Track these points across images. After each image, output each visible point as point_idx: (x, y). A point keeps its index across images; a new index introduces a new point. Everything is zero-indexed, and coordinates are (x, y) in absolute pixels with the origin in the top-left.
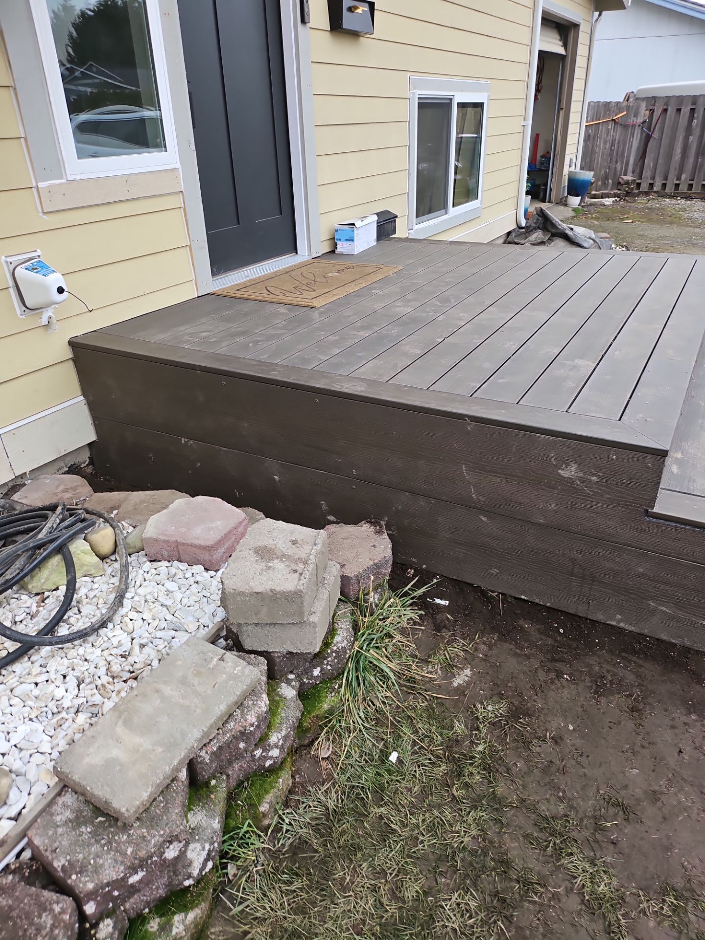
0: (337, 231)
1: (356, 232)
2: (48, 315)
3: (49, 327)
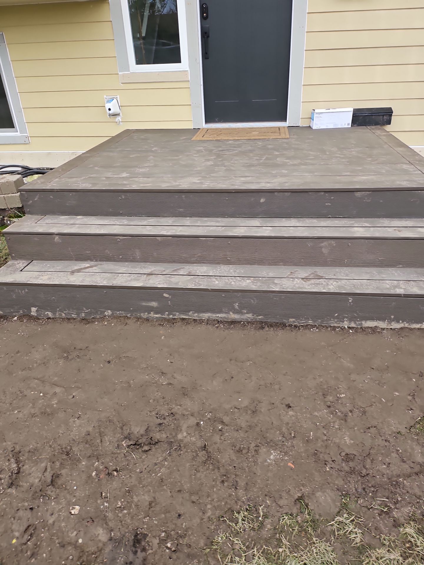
0: (312, 113)
1: (315, 115)
2: (119, 119)
3: (118, 123)
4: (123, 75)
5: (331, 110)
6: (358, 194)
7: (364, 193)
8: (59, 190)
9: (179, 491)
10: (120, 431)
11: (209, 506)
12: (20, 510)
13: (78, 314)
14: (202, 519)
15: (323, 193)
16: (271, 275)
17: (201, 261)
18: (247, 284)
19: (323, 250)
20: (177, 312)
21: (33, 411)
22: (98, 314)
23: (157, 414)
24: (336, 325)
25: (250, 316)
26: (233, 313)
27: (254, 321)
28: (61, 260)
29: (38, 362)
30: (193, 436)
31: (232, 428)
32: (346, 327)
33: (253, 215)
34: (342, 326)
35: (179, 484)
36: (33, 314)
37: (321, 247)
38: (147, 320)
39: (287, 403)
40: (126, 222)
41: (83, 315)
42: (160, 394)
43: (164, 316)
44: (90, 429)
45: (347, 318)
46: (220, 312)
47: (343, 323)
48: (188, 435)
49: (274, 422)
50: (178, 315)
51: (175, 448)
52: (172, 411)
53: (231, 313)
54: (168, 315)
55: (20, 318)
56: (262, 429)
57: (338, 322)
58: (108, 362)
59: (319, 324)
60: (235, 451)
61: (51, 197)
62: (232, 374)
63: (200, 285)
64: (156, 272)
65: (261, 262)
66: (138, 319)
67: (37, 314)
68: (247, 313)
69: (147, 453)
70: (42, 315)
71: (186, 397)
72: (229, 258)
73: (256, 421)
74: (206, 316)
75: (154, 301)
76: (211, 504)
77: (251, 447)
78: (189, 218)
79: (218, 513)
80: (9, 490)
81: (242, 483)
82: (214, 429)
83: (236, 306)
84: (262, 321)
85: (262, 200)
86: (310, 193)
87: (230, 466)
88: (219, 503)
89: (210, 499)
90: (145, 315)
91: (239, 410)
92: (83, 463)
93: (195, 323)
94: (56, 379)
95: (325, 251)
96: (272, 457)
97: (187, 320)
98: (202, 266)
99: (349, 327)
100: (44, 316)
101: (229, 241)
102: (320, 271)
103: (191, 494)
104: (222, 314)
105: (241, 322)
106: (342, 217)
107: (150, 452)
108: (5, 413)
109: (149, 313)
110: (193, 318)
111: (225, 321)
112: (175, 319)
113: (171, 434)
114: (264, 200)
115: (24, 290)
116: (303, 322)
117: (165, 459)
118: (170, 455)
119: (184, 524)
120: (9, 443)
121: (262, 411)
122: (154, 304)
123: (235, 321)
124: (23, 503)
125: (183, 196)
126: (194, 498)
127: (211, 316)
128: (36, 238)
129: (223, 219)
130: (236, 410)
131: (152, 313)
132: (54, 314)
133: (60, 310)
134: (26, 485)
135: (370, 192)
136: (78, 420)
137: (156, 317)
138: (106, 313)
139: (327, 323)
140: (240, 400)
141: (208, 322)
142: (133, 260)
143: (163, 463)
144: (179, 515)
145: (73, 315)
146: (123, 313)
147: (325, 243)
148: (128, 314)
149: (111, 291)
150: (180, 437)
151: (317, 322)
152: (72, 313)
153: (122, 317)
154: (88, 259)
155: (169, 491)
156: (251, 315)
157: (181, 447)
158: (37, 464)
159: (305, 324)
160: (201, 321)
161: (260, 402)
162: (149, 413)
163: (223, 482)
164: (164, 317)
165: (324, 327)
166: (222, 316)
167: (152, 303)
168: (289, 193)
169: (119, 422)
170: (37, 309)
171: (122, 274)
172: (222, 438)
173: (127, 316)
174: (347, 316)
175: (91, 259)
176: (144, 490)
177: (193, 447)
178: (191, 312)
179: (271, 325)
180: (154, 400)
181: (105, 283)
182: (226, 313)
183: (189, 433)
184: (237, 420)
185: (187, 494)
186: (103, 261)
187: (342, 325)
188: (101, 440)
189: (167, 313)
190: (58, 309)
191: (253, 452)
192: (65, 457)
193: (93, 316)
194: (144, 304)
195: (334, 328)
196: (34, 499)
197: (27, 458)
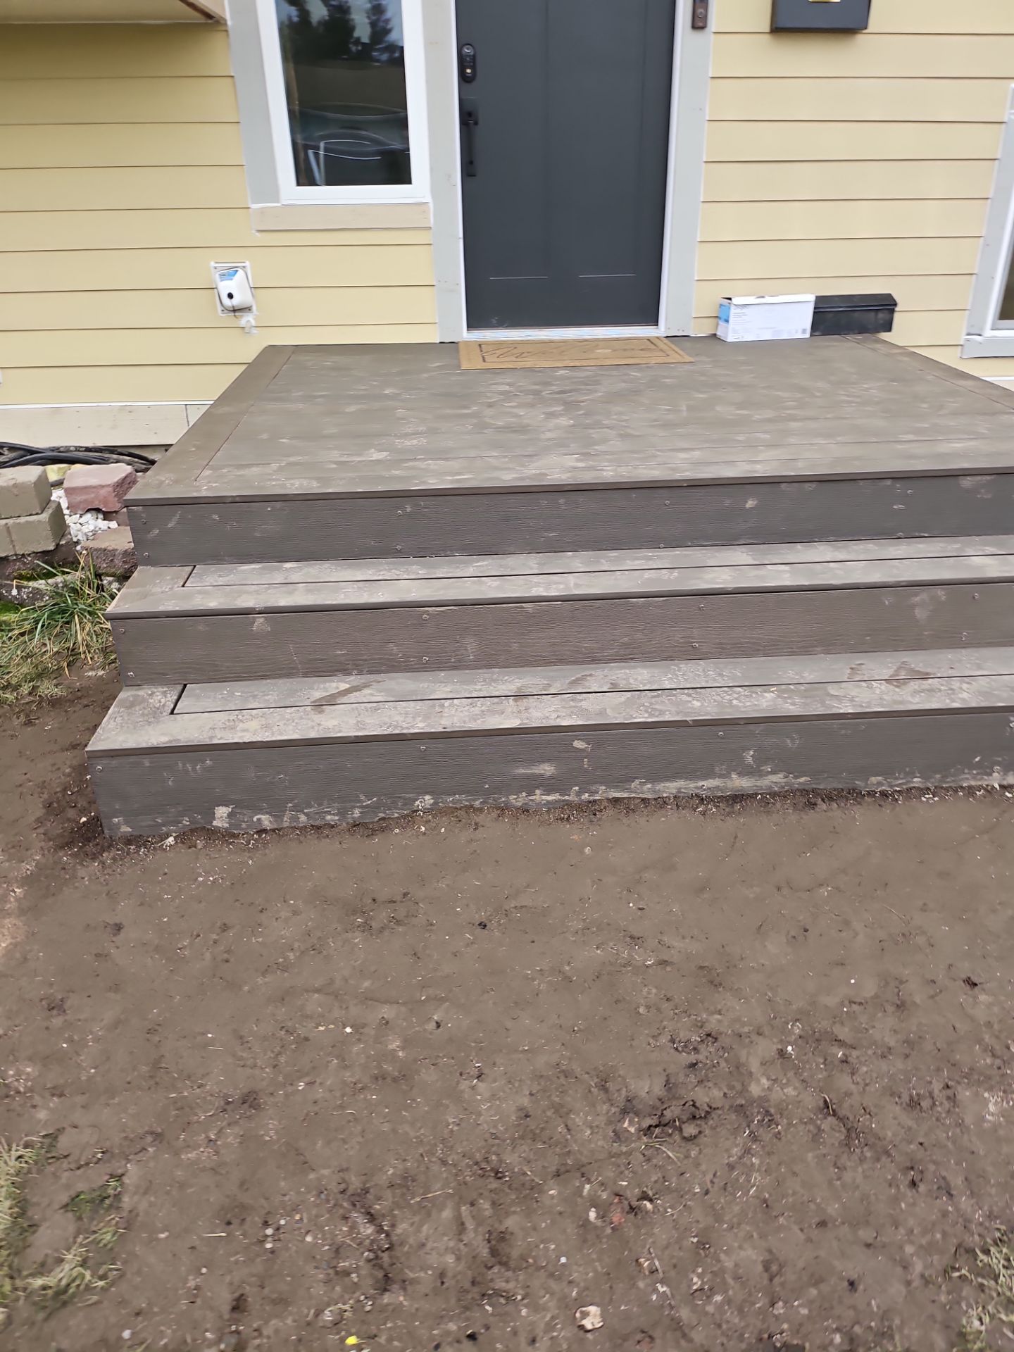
0: (721, 305)
1: (733, 311)
2: (247, 319)
3: (247, 330)
4: (262, 211)
5: (768, 300)
6: (967, 482)
7: (979, 478)
8: (237, 499)
9: (822, 1224)
10: (602, 1095)
11: (909, 1249)
12: (443, 1345)
13: (342, 813)
14: (908, 1283)
15: (889, 482)
16: (809, 676)
17: (630, 654)
18: (766, 703)
19: (917, 611)
20: (602, 783)
21: (348, 1076)
22: (396, 808)
23: (673, 1041)
24: (973, 783)
25: (779, 778)
26: (740, 774)
27: (786, 791)
28: (264, 677)
29: (296, 945)
30: (787, 1085)
31: (870, 1052)
32: (997, 786)
33: (729, 540)
34: (987, 785)
35: (812, 1206)
36: (220, 825)
37: (914, 606)
38: (525, 810)
39: (964, 977)
40: (422, 572)
41: (357, 813)
42: (654, 991)
43: (567, 798)
44: (525, 1101)
45: (998, 763)
46: (709, 775)
47: (990, 778)
48: (773, 1085)
49: (958, 1026)
50: (603, 793)
51: (758, 1121)
52: (707, 1029)
53: (734, 776)
54: (579, 794)
55: (183, 838)
56: (939, 1045)
57: (979, 777)
58: (480, 925)
59: (936, 784)
60: (904, 1105)
61: (216, 517)
62: (799, 921)
63: (662, 712)
64: (530, 690)
65: (772, 648)
66: (503, 809)
67: (230, 824)
68: (773, 772)
69: (695, 1141)
70: (244, 825)
71: (721, 989)
72: (697, 642)
73: (914, 1029)
74: (670, 788)
75: (548, 760)
76: (911, 1242)
77: (936, 1092)
78: (570, 553)
79: (938, 1261)
80: (386, 1298)
81: (957, 1181)
82: (826, 1060)
83: (749, 756)
84: (806, 787)
85: (750, 503)
86: (861, 483)
87: (911, 1143)
88: (928, 1237)
89: (902, 1231)
90: (517, 800)
91: (862, 1007)
92: (551, 1192)
93: (646, 807)
94: (367, 984)
95: (920, 614)
96: (992, 1108)
97: (625, 801)
98: (634, 667)
99: (1002, 787)
100: (249, 827)
101: (702, 603)
102: (917, 660)
103: (855, 1226)
104: (711, 781)
105: (757, 794)
106: (926, 535)
107: (702, 1139)
108: (272, 1094)
109: (530, 793)
110: (641, 796)
111: (719, 797)
112: (595, 801)
113: (731, 1088)
114: (755, 502)
115: (203, 761)
116: (899, 783)
117: (748, 1151)
118: (754, 1138)
119: (873, 1302)
120: (326, 1172)
121: (918, 1001)
122: (547, 769)
123: (743, 795)
124: (442, 1326)
125: (561, 501)
126: (866, 1234)
127: (685, 788)
128: (201, 625)
129: (655, 552)
130: (855, 1007)
131: (538, 792)
132: (278, 817)
133: (294, 809)
134: (426, 1276)
135: (993, 477)
136: (480, 1084)
137: (548, 801)
138: (418, 803)
139: (953, 781)
140: (853, 981)
141: (679, 801)
142: (459, 665)
143: (748, 1163)
144: (852, 1284)
145: (329, 817)
146: (463, 799)
147: (923, 596)
148: (475, 800)
149: (440, 746)
150: (755, 1090)
151: (933, 780)
152: (325, 812)
153: (460, 809)
154: (337, 671)
155: (796, 1228)
156: (781, 775)
157: (771, 1115)
158: (429, 1214)
159: (904, 787)
160: (661, 803)
161: (901, 982)
162: (651, 1041)
163: (913, 1184)
164: (568, 800)
165: (947, 789)
166: (710, 786)
167: (542, 766)
168: (814, 485)
169: (588, 1073)
170: (230, 810)
171: (451, 701)
172: (857, 1078)
173: (472, 806)
174: (1000, 759)
175: (345, 670)
176: (736, 1235)
177: (799, 1110)
178: (637, 782)
179: (829, 797)
180: (648, 1007)
181: (420, 727)
182: (721, 776)
183: (774, 1078)
184: (871, 1032)
185: (846, 1228)
186: (379, 672)
187: (986, 783)
188: (567, 1126)
189: (577, 788)
190: (290, 805)
191: (945, 1102)
192: (494, 1184)
193: (381, 815)
194: (521, 771)
195: (971, 791)
196: (466, 1308)
197: (393, 1202)
